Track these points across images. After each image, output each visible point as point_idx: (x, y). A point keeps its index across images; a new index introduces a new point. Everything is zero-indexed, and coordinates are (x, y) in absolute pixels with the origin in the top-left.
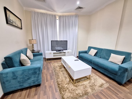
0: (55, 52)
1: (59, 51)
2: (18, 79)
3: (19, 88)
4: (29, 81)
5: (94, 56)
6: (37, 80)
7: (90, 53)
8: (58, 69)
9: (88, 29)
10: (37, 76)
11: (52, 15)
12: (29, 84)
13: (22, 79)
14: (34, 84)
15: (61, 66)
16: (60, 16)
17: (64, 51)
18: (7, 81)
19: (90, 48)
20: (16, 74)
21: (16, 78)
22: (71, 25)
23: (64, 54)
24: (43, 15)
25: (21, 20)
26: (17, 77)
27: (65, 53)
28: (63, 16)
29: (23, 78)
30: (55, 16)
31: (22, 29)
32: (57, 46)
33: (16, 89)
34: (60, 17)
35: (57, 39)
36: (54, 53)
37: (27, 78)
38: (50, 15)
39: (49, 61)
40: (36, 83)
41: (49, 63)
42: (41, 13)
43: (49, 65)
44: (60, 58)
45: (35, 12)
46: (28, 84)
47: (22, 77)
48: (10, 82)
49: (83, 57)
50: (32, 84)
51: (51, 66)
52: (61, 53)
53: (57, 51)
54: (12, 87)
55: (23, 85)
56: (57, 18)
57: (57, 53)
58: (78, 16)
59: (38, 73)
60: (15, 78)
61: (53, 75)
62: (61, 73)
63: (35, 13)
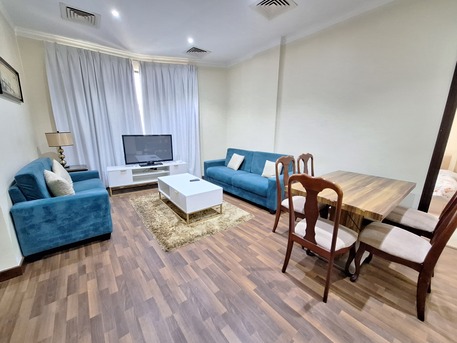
0: (138, 167)
1: (149, 164)
2: (59, 222)
3: (61, 242)
4: (85, 226)
5: (239, 169)
6: (103, 224)
7: (230, 164)
8: (150, 206)
9: (225, 104)
10: (102, 213)
11: (119, 60)
12: (85, 231)
13: (67, 222)
14: (97, 234)
15: (157, 201)
16: (145, 62)
17: (165, 164)
18: (32, 227)
19: (231, 152)
20: (52, 210)
21: (55, 219)
22: (178, 92)
23: (163, 172)
24: (87, 57)
25: (17, 74)
26: (56, 216)
27: (166, 168)
28: (154, 65)
29: (70, 219)
30: (128, 61)
31: (22, 100)
32: (140, 152)
33: (52, 245)
34: (144, 65)
35: (141, 131)
36: (134, 172)
37: (79, 218)
38: (110, 58)
39: (121, 195)
40: (102, 231)
41: (122, 198)
42: (79, 51)
43: (123, 202)
44: (154, 185)
45: (57, 46)
46: (82, 233)
47: (66, 216)
48: (39, 228)
49: (214, 175)
50: (92, 234)
51: (128, 204)
52: (156, 169)
53: (141, 163)
54: (45, 241)
55: (69, 236)
56: (136, 68)
57: (144, 171)
58: (197, 69)
59: (104, 206)
60: (51, 218)
61: (139, 219)
62: (159, 212)
63: (56, 50)
